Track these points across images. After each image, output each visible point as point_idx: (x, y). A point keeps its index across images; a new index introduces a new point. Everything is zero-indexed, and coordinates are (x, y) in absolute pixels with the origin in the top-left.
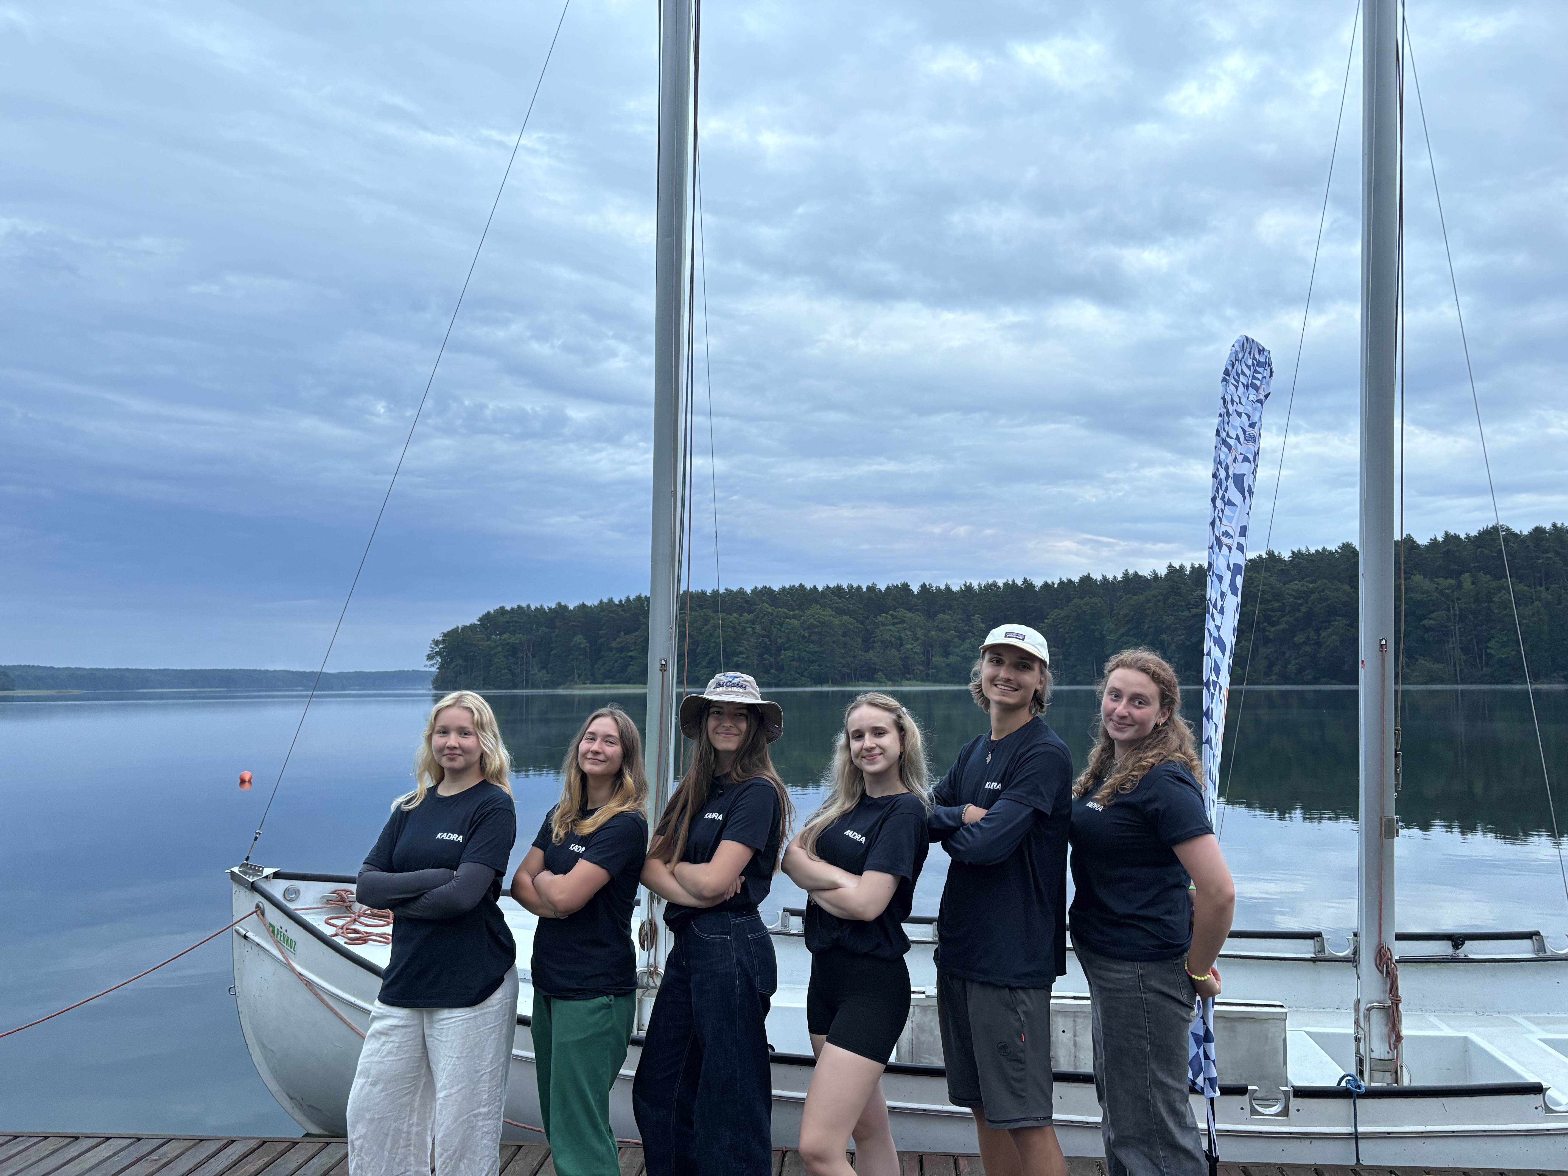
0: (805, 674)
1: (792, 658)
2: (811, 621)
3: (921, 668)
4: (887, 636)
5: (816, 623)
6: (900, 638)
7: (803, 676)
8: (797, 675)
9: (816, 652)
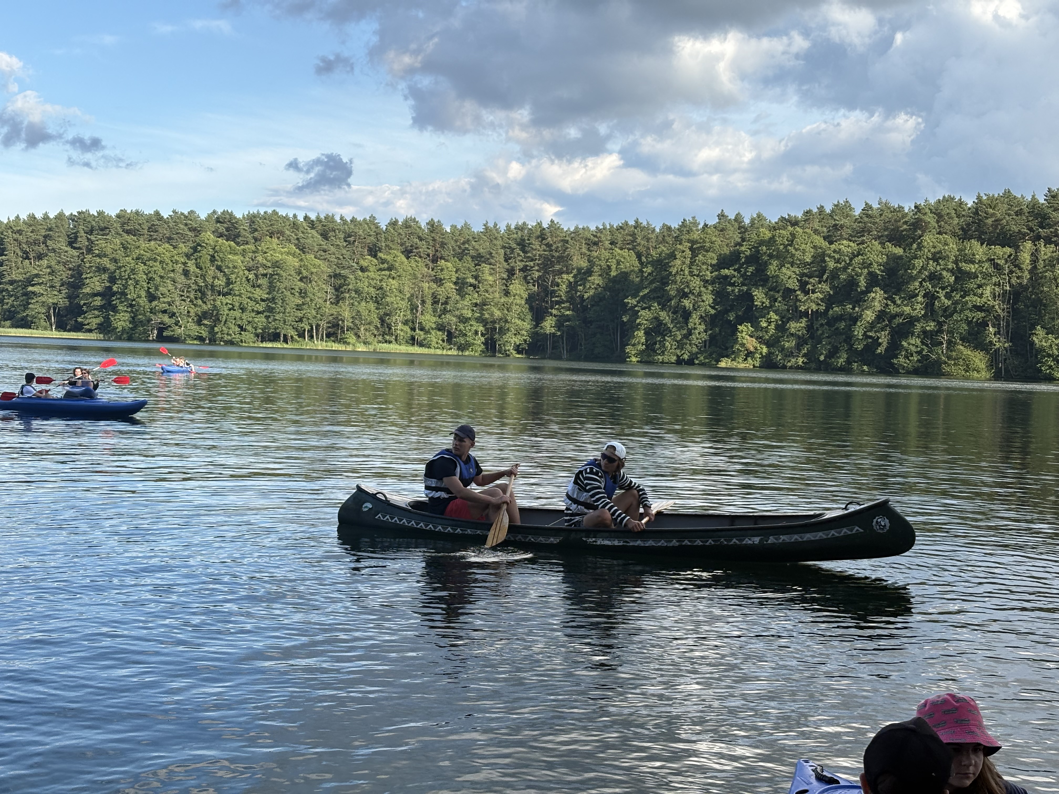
0: (249, 328)
1: (231, 306)
2: (260, 258)
3: (407, 328)
4: (363, 285)
5: (265, 261)
6: (381, 288)
7: (245, 330)
8: (237, 329)
9: (262, 300)
